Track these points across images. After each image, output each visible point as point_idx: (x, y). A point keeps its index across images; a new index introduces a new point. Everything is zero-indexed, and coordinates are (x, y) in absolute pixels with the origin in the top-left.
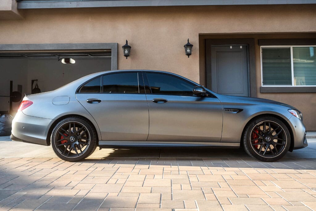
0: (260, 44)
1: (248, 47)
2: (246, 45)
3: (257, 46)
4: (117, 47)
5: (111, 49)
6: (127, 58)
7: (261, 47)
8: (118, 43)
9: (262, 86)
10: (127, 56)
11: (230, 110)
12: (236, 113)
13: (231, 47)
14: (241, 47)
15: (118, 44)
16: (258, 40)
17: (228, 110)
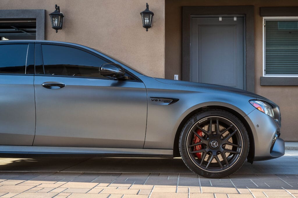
0: (262, 15)
1: (245, 18)
2: (242, 16)
3: (258, 17)
4: (44, 15)
5: (35, 19)
6: (57, 32)
7: (264, 18)
8: (47, 9)
9: (264, 76)
10: (57, 28)
11: (160, 100)
12: (167, 104)
13: (220, 19)
14: (235, 19)
15: (45, 11)
16: (260, 8)
17: (156, 100)
